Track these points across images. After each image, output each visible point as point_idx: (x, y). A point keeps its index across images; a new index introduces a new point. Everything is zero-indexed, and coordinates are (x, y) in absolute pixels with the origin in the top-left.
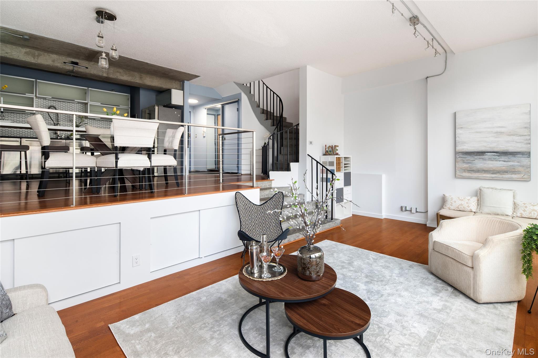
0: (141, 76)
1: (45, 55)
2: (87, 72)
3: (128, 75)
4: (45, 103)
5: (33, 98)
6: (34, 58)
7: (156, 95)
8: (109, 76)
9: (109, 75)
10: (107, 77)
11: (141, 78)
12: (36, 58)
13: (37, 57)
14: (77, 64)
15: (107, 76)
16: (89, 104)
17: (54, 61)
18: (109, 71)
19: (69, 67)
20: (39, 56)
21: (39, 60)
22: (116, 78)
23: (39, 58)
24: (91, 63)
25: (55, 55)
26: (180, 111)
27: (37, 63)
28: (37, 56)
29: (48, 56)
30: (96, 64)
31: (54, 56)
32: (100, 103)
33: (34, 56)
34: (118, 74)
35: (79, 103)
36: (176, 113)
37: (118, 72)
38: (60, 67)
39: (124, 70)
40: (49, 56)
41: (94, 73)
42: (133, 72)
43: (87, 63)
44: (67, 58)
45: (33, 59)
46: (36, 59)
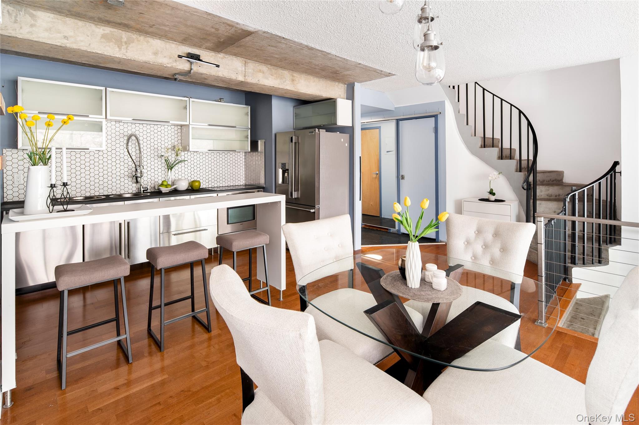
0: (293, 76)
1: (140, 41)
2: (212, 74)
3: (275, 75)
4: (117, 129)
5: (101, 122)
6: (120, 49)
7: (294, 107)
8: (247, 79)
9: (246, 77)
10: (242, 82)
11: (293, 80)
12: (124, 49)
13: (125, 46)
14: (197, 58)
15: (243, 80)
16: (191, 126)
17: (156, 53)
18: (246, 70)
19: (183, 65)
20: (130, 44)
21: (128, 51)
22: (258, 82)
23: (128, 48)
24: (219, 55)
25: (159, 41)
26: (346, 136)
27: (125, 58)
28: (126, 43)
29: (146, 43)
30: (226, 56)
31: (157, 43)
32: (207, 125)
33: (119, 43)
34: (260, 75)
35: (175, 125)
36: (342, 140)
37: (260, 71)
38: (167, 65)
39: (268, 68)
40: (148, 42)
41: (223, 75)
42: (282, 71)
43: (213, 55)
44: (179, 47)
45: (117, 49)
46: (123, 51)
